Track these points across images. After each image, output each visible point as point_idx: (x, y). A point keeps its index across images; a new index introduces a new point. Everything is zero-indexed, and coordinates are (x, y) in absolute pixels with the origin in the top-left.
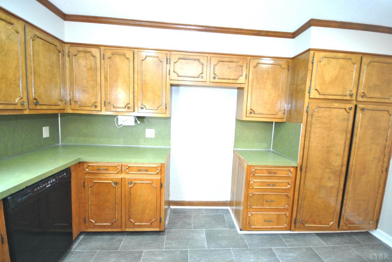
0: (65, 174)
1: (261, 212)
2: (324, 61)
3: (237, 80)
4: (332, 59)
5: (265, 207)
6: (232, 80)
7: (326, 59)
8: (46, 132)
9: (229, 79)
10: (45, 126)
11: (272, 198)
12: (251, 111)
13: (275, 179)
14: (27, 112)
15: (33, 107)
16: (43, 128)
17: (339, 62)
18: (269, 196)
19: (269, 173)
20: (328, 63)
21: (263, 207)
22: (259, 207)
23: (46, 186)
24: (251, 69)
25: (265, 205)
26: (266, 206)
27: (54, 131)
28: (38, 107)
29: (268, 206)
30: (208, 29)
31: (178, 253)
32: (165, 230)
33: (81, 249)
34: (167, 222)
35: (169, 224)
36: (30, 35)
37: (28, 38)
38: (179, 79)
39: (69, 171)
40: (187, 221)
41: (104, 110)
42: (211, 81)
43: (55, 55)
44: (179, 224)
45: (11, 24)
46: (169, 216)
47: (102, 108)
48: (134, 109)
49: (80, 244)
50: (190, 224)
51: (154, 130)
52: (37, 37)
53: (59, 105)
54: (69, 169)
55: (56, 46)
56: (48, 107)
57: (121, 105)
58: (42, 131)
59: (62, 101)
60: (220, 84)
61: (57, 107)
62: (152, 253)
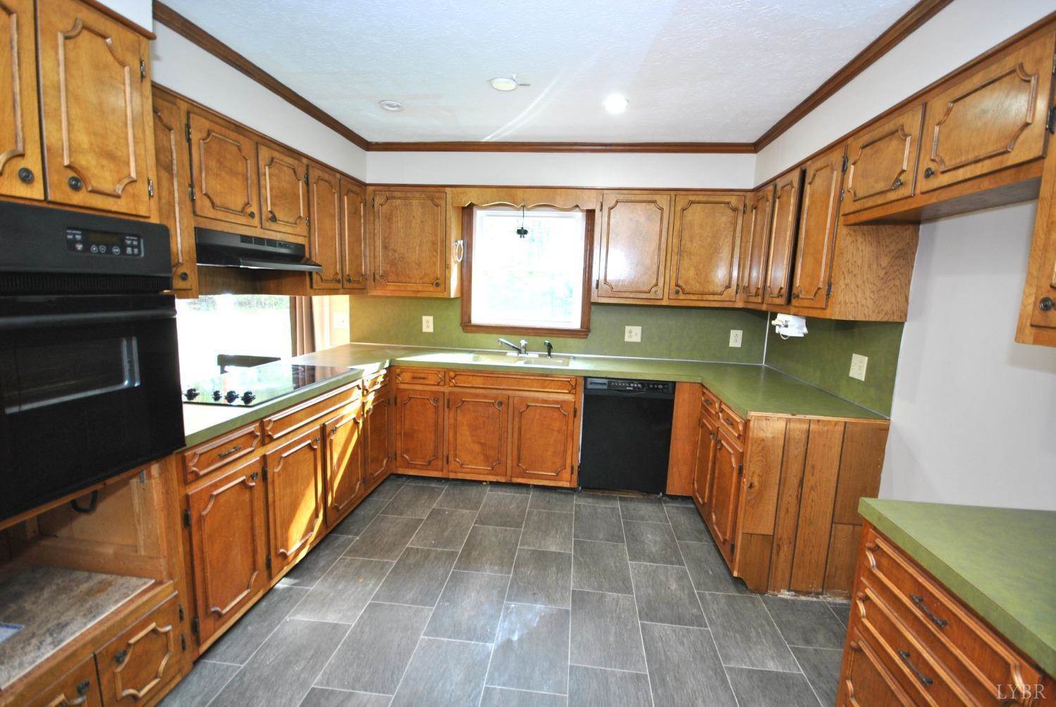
0: (662, 387)
3: (1005, 152)
8: (736, 339)
9: (977, 161)
10: (736, 329)
12: (1052, 295)
15: (675, 296)
16: (733, 331)
23: (626, 386)
27: (751, 340)
28: (683, 296)
31: (695, 611)
32: (752, 592)
33: (669, 509)
34: (785, 594)
35: (783, 600)
36: (681, 202)
37: (679, 208)
38: (858, 206)
39: (670, 387)
40: (821, 637)
41: (765, 302)
42: (925, 189)
43: (724, 218)
44: (791, 618)
45: (654, 202)
46: (815, 599)
47: (763, 298)
48: (790, 298)
49: (678, 508)
50: (808, 642)
51: (866, 358)
52: (692, 202)
53: (721, 294)
54: (674, 383)
55: (728, 203)
56: (700, 297)
57: (776, 292)
58: (729, 337)
59: (728, 287)
60: (952, 188)
61: (717, 297)
62: (682, 577)
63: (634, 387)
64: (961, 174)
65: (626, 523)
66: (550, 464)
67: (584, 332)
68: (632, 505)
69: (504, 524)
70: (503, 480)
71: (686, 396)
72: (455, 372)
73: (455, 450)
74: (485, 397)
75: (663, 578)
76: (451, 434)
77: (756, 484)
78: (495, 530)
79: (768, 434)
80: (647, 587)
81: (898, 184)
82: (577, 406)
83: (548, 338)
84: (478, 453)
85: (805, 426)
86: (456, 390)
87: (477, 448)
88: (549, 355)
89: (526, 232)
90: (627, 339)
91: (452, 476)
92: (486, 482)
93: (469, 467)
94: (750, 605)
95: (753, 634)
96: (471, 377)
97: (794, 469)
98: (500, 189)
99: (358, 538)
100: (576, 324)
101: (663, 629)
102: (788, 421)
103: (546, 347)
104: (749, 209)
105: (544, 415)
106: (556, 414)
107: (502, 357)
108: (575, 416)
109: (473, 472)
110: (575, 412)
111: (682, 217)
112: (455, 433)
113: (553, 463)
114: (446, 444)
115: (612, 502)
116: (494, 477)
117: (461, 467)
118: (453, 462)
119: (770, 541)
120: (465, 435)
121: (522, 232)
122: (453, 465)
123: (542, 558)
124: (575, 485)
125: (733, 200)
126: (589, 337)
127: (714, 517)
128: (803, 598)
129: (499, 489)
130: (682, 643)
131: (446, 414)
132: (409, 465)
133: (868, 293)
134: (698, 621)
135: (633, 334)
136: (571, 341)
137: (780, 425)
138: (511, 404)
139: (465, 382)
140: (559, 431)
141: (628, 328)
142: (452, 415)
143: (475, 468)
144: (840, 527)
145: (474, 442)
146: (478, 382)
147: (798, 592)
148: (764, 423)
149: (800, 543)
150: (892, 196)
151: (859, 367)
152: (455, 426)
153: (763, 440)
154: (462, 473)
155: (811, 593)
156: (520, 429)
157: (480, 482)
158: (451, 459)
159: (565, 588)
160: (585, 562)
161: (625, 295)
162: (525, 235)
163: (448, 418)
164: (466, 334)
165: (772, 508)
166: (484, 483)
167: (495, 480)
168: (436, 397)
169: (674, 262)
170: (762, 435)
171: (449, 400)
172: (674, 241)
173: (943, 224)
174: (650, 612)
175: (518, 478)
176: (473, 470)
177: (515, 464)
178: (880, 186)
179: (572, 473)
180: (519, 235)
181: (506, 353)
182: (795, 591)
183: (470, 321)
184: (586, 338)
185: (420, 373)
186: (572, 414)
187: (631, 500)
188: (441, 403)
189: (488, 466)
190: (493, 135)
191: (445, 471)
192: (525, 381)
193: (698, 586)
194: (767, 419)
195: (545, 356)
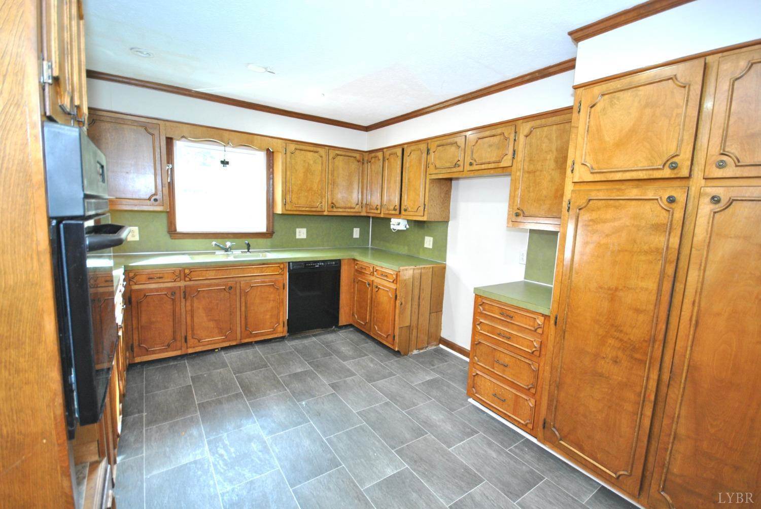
0: (334, 263)
1: (490, 376)
2: (602, 103)
3: (499, 162)
4: (622, 93)
5: (495, 372)
6: (493, 164)
7: (606, 97)
8: (356, 233)
9: (489, 163)
10: (356, 227)
11: (507, 360)
12: (519, 211)
13: (512, 329)
14: (325, 213)
15: (331, 209)
16: (354, 229)
17: (640, 93)
18: (502, 355)
19: (502, 314)
20: (612, 104)
21: (492, 370)
22: (487, 367)
23: (315, 265)
24: (522, 139)
25: (496, 369)
26: (497, 371)
27: (364, 233)
28: (335, 210)
29: (500, 372)
30: (465, 98)
31: (387, 371)
32: (403, 356)
33: (342, 334)
34: (415, 352)
35: (415, 354)
36: (332, 155)
37: (331, 158)
38: (437, 171)
39: (338, 262)
40: (436, 362)
41: (382, 212)
42: (468, 170)
43: (354, 165)
44: (423, 360)
45: (317, 152)
46: (425, 350)
47: (381, 211)
48: (400, 211)
49: (345, 332)
50: (433, 365)
51: (432, 238)
52: (338, 155)
53: (354, 208)
54: (340, 260)
55: (355, 157)
56: (344, 210)
57: (392, 208)
58: (353, 232)
59: (357, 204)
60: (479, 171)
61: (352, 210)
62: (372, 361)
63: (319, 265)
64: (483, 167)
65: (327, 346)
66: (269, 323)
67: (269, 234)
68: (322, 337)
69: (255, 369)
70: (234, 343)
71: (346, 267)
72: (190, 269)
73: (193, 330)
74: (218, 285)
75: (364, 364)
76: (189, 319)
77: (403, 303)
78: (253, 373)
79: (406, 277)
80: (361, 370)
81: (457, 165)
82: (284, 282)
83: (246, 239)
84: (214, 328)
85: (420, 271)
86: (191, 283)
87: (212, 324)
88: (248, 251)
89: (227, 163)
90: (298, 237)
91: (190, 351)
92: (218, 349)
93: (206, 340)
94: (406, 361)
95: (414, 370)
96: (205, 272)
97: (416, 292)
98: (209, 129)
99: (145, 414)
100: (263, 228)
101: (381, 383)
102: (414, 269)
103: (246, 246)
104: (365, 162)
105: (263, 291)
106: (272, 290)
107: (212, 255)
108: (284, 289)
109: (210, 343)
110: (284, 285)
111: (334, 163)
112: (192, 317)
113: (271, 323)
114: (184, 327)
115: (310, 338)
116: (227, 343)
117: (199, 342)
118: (192, 340)
119: (409, 327)
120: (201, 318)
121: (225, 163)
122: (191, 341)
123: (296, 376)
124: (286, 334)
125: (357, 155)
126: (273, 237)
127: (376, 327)
128: (421, 351)
129: (231, 351)
130: (392, 384)
131: (183, 304)
132: (147, 352)
133: (438, 209)
134: (391, 374)
135: (301, 233)
136: (261, 241)
137: (411, 272)
138: (238, 287)
139: (199, 276)
140: (274, 301)
141: (298, 230)
142: (188, 304)
143: (211, 339)
144: (432, 314)
145: (210, 320)
146: (211, 274)
147: (419, 349)
148: (405, 272)
149: (419, 326)
150: (454, 170)
151: (429, 242)
152: (192, 311)
153: (405, 280)
154: (200, 346)
155: (423, 348)
156: (246, 303)
157: (213, 350)
158: (189, 337)
159: (324, 385)
160: (323, 370)
161: (304, 209)
162: (227, 165)
163: (183, 307)
164: (173, 240)
165: (409, 313)
166: (217, 350)
167: (228, 345)
168: (173, 292)
169: (330, 190)
170: (405, 278)
171: (184, 292)
172: (329, 176)
173: (461, 182)
174: (370, 378)
175: (245, 339)
176: (210, 342)
177: (243, 330)
178: (448, 165)
179: (284, 326)
180: (222, 165)
181: (215, 253)
182: (418, 349)
183: (176, 230)
184: (272, 238)
185: (155, 275)
186: (282, 287)
187: (319, 334)
188: (178, 295)
189: (222, 336)
190: (207, 89)
191: (183, 349)
192: (248, 269)
193: (381, 361)
194: (406, 270)
195: (245, 252)
